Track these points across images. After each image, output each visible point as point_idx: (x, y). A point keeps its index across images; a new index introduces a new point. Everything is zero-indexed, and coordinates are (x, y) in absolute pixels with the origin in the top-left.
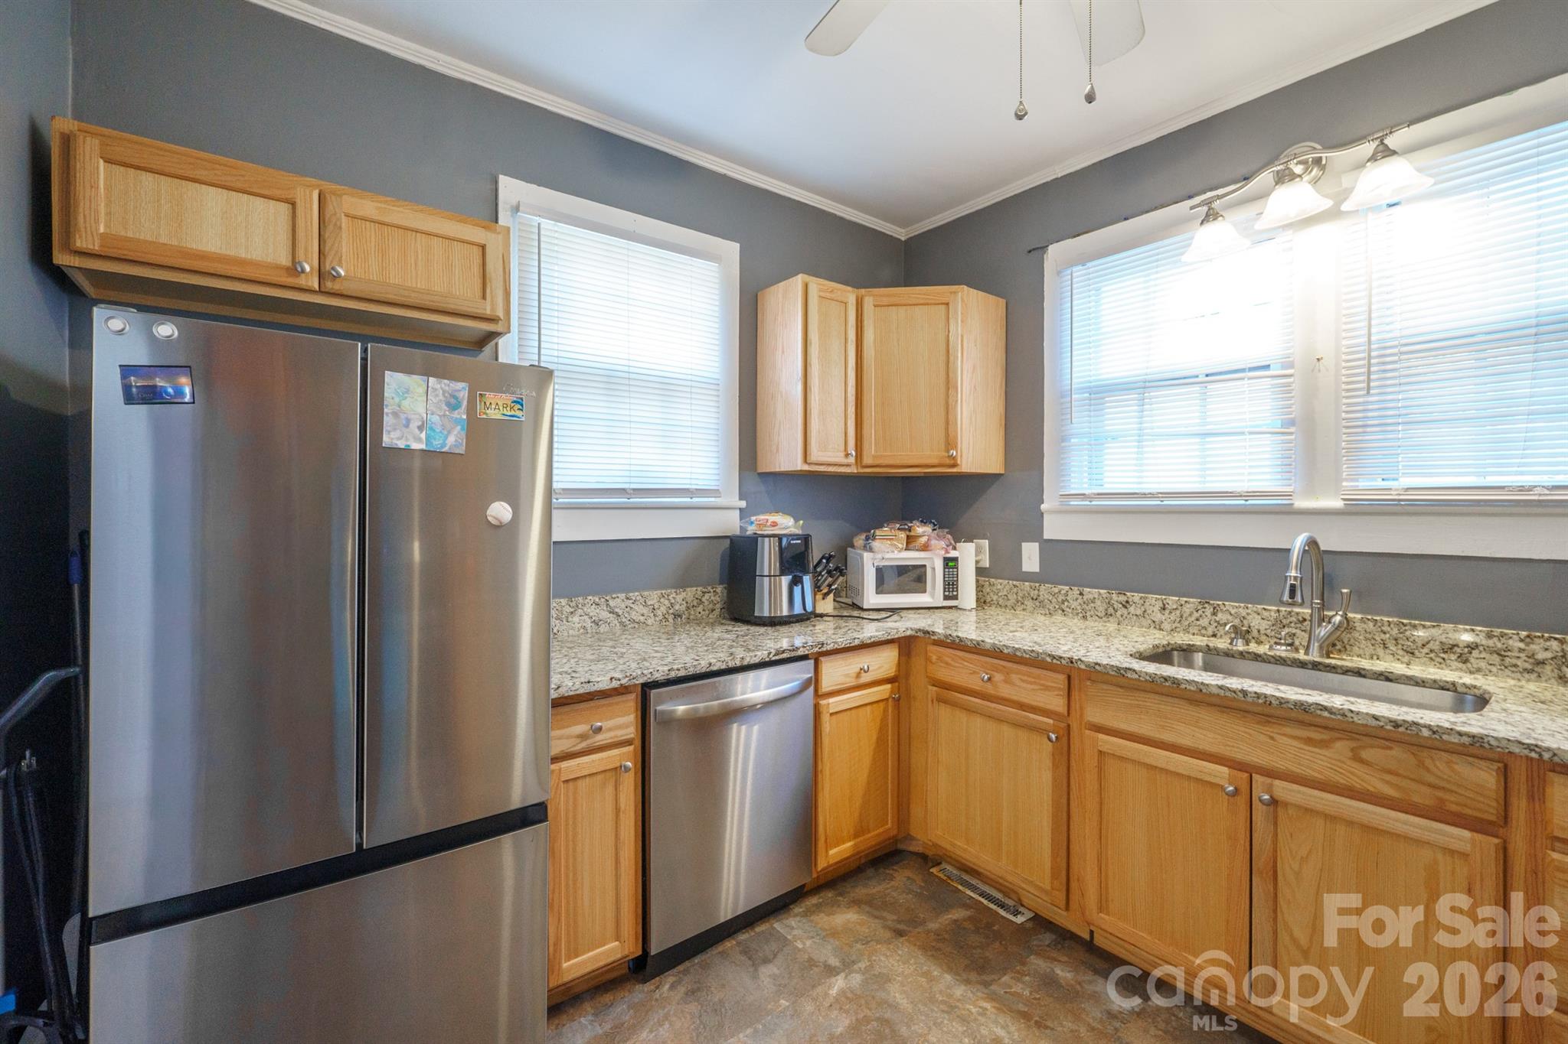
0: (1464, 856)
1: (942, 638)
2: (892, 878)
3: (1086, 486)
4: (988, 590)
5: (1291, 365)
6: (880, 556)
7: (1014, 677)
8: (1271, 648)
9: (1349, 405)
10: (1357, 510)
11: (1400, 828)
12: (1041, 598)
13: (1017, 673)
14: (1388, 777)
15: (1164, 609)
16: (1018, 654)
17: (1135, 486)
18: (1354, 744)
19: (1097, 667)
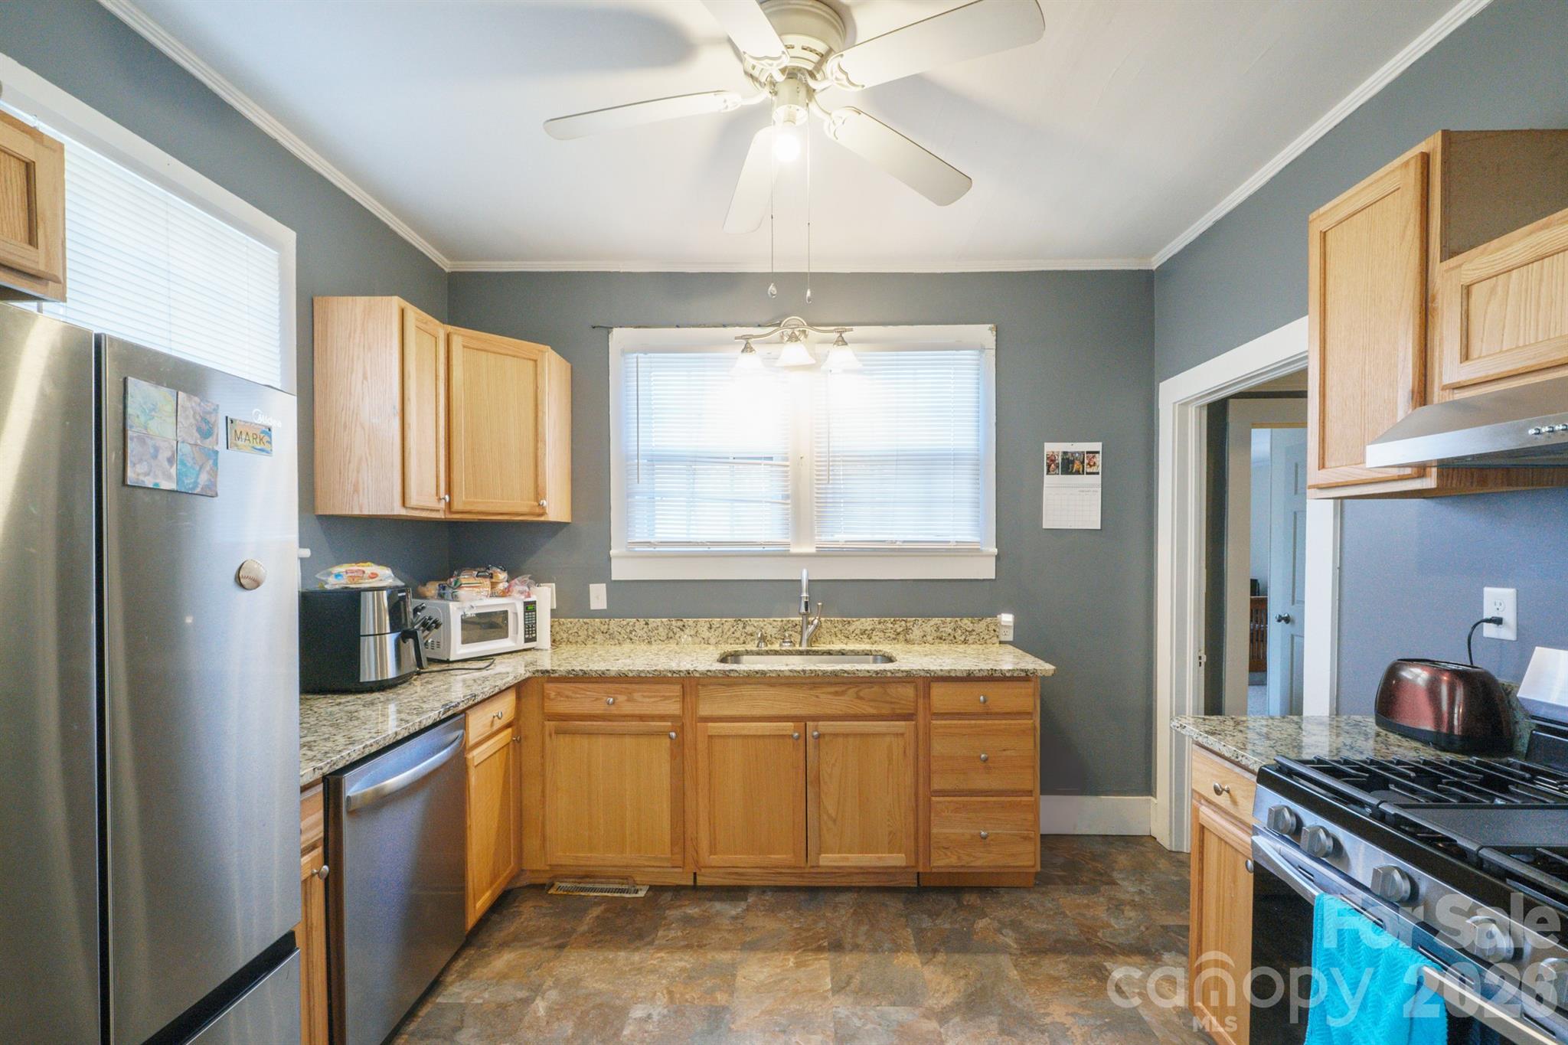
0: (902, 735)
1: (564, 674)
2: (520, 914)
3: (646, 535)
4: (558, 629)
5: (786, 459)
6: (467, 604)
7: (637, 696)
8: (781, 645)
9: (818, 489)
10: (824, 554)
11: (878, 730)
12: (611, 631)
13: (639, 691)
14: (872, 704)
15: (711, 628)
16: (643, 675)
17: (685, 536)
18: (856, 689)
19: (709, 673)
